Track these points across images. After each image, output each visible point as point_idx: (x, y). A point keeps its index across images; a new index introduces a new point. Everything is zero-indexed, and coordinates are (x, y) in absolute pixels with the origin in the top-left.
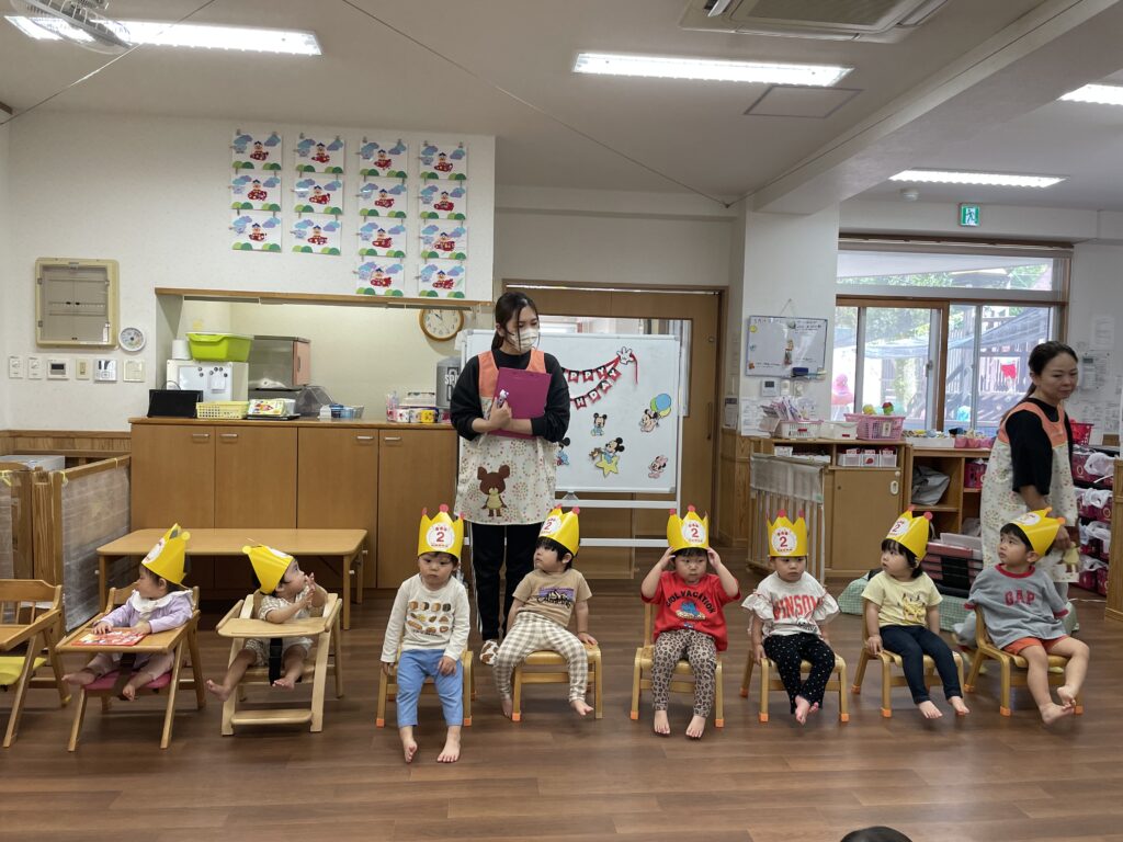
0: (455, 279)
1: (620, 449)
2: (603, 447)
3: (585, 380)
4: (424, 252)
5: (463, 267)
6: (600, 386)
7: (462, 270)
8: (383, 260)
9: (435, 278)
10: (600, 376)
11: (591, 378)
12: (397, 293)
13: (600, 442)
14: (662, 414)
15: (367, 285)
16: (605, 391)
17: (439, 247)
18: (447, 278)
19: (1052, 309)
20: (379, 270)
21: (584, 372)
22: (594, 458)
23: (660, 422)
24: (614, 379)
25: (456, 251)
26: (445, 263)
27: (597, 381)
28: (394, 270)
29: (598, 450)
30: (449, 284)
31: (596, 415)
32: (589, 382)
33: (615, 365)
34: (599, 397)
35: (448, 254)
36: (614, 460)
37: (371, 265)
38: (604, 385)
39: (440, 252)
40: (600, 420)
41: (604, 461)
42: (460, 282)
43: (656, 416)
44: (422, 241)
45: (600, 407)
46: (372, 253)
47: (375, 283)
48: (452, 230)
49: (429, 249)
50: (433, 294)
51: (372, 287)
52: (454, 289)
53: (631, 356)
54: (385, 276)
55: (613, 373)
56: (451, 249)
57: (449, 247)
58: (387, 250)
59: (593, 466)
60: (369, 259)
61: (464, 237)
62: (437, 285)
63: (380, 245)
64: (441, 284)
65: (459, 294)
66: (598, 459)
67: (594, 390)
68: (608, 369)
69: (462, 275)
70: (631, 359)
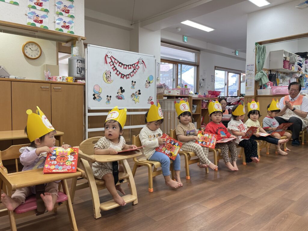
0: (70, 26)
1: (140, 94)
2: (135, 93)
3: (129, 68)
4: (57, 12)
5: (74, 21)
6: (133, 71)
7: (73, 23)
8: (39, 11)
9: (62, 24)
10: (133, 67)
11: (131, 68)
12: (46, 27)
13: (134, 91)
14: (151, 82)
15: (32, 22)
16: (135, 73)
17: (63, 11)
18: (67, 24)
19: (196, 67)
20: (37, 16)
21: (128, 66)
22: (132, 97)
23: (151, 84)
24: (138, 69)
25: (70, 14)
26: (66, 18)
27: (132, 69)
28: (44, 17)
29: (133, 94)
30: (67, 27)
31: (132, 82)
32: (130, 69)
33: (138, 64)
34: (133, 75)
35: (67, 15)
36: (138, 97)
37: (34, 13)
38: (135, 71)
39: (64, 13)
40: (134, 83)
41: (135, 98)
42: (72, 27)
43: (149, 82)
44: (56, 7)
45: (134, 79)
46: (34, 7)
47: (36, 21)
48: (69, 5)
49: (59, 11)
50: (61, 30)
51: (35, 23)
52: (70, 30)
53: (143, 61)
54: (40, 19)
55: (137, 67)
56: (68, 13)
57: (68, 12)
58: (41, 7)
59: (132, 100)
60: (32, 10)
61: (73, 9)
62: (63, 27)
63: (38, 5)
64: (65, 27)
65: (72, 32)
66: (133, 97)
67: (132, 72)
68: (136, 65)
69: (73, 25)
70: (142, 62)
